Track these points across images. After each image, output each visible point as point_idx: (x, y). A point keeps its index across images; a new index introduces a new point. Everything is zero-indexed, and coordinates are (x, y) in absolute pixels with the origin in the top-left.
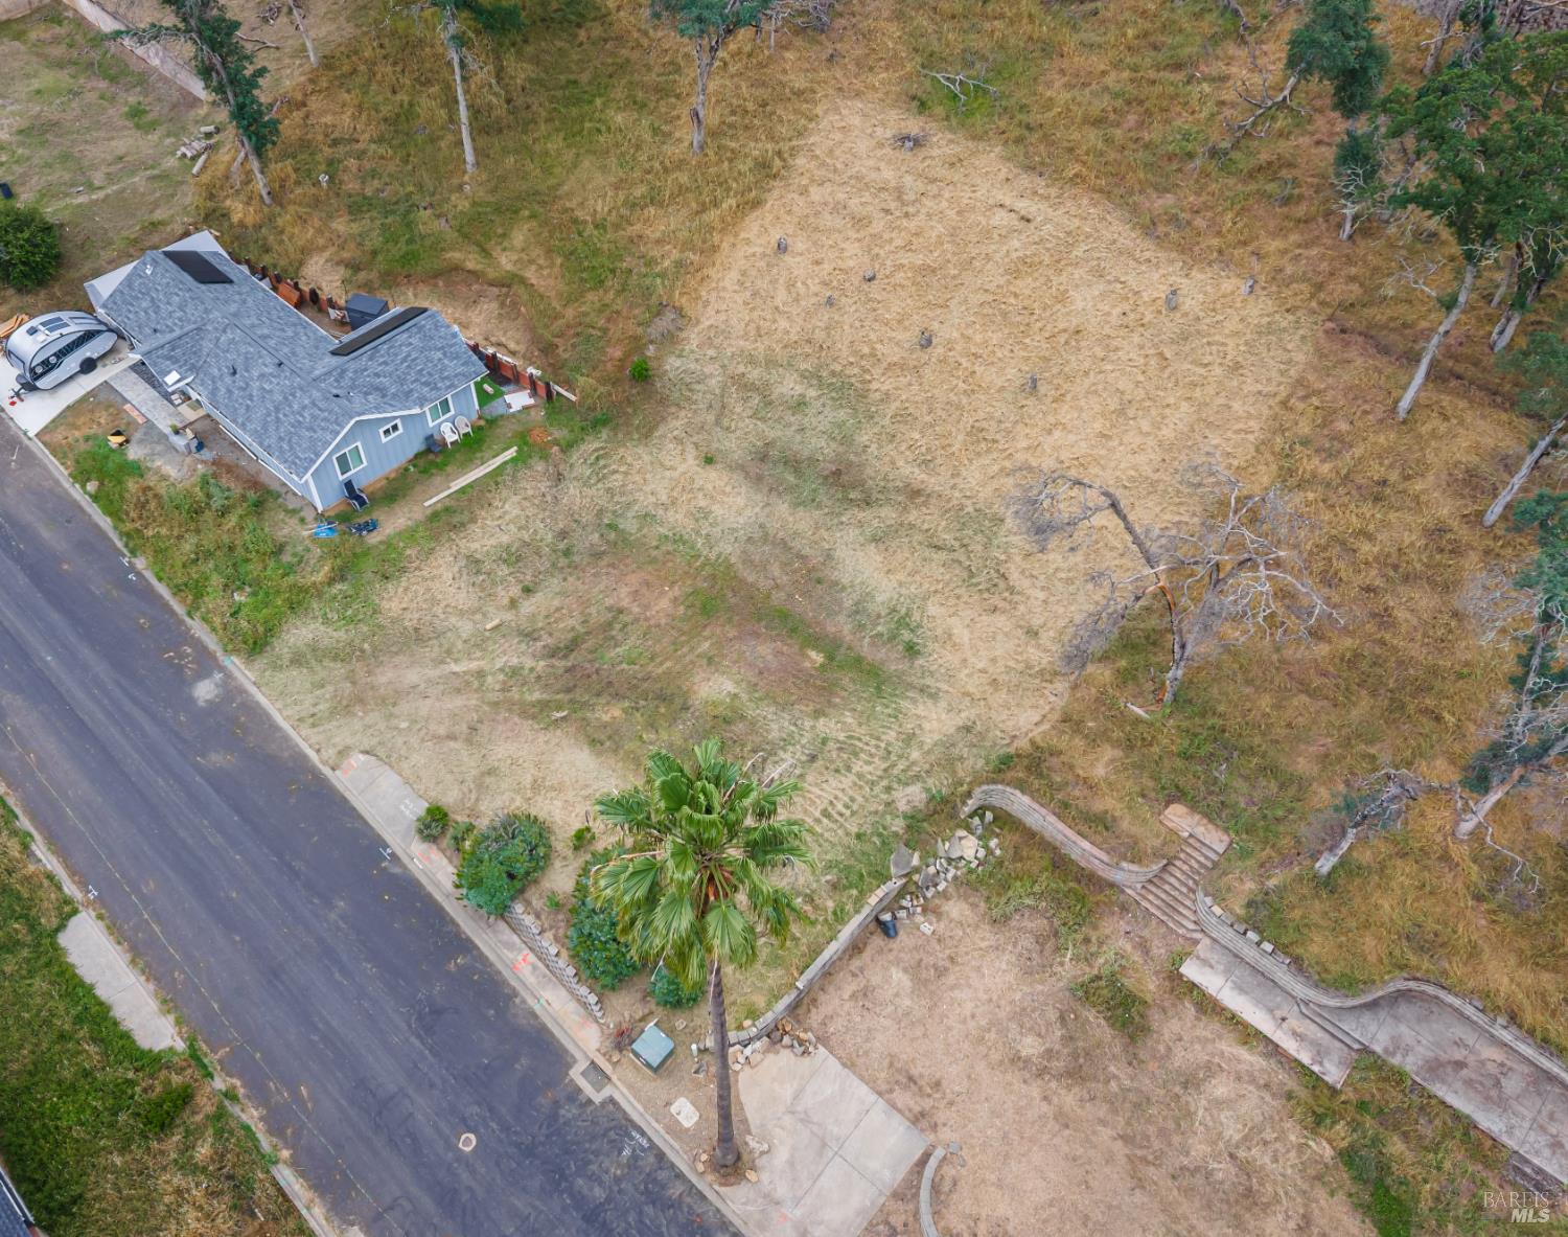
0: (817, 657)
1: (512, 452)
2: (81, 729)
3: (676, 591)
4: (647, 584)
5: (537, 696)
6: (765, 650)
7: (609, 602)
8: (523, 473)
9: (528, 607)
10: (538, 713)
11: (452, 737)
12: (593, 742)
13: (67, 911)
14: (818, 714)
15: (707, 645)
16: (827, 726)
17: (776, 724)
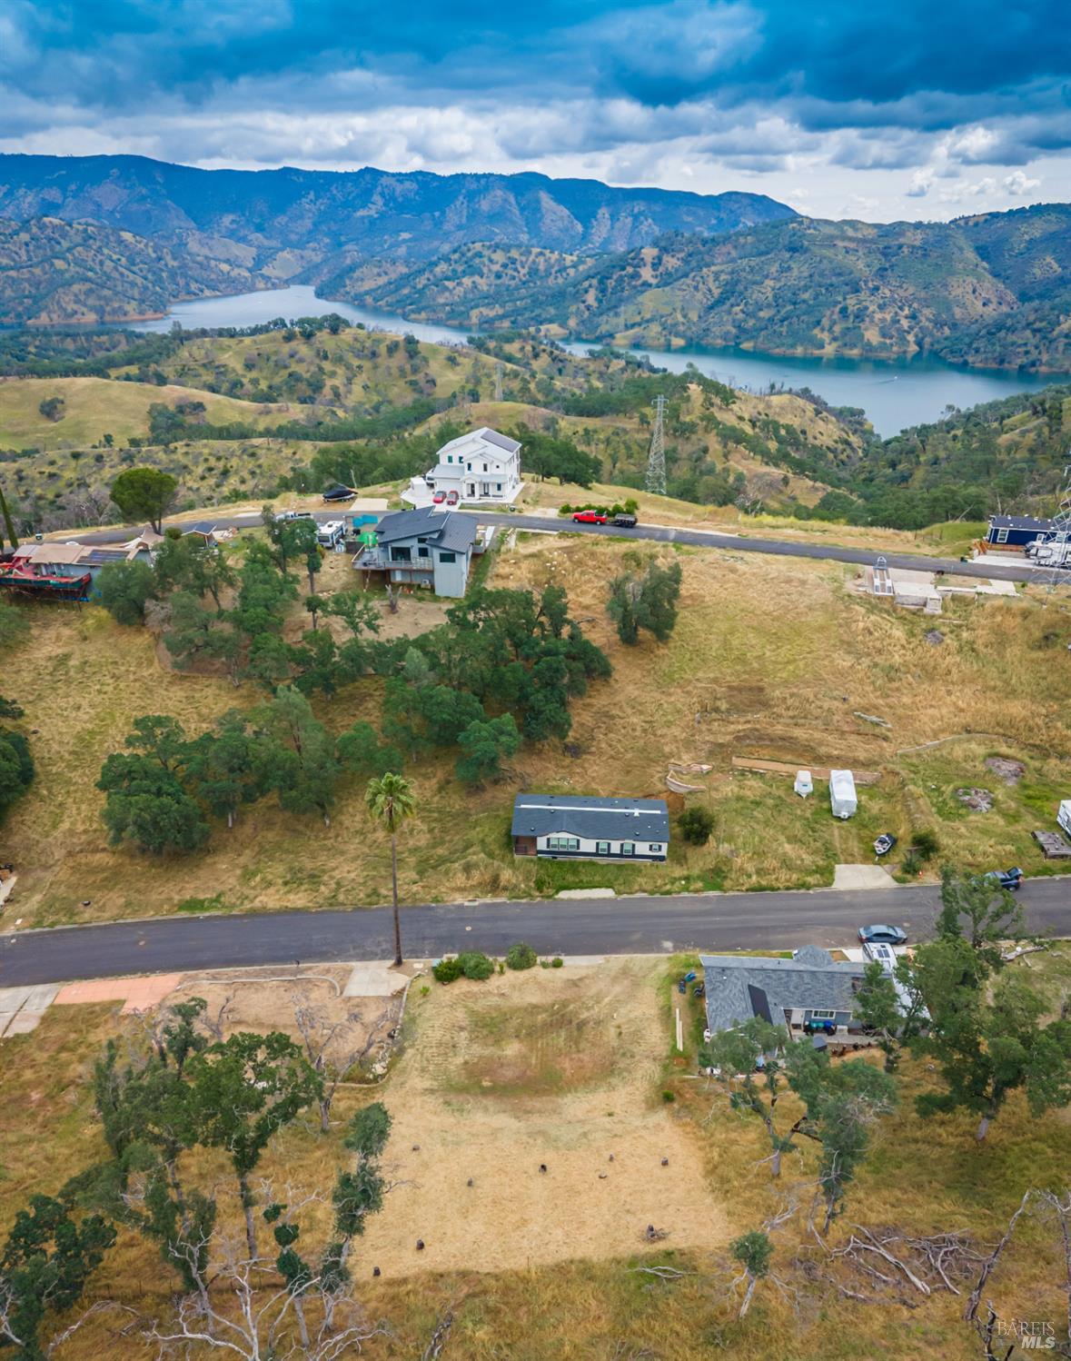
0: (486, 1084)
1: (680, 1046)
2: (680, 915)
3: (568, 1073)
4: (581, 1068)
5: (571, 1007)
6: (509, 1073)
7: (587, 1052)
8: (669, 1048)
9: (613, 1032)
10: (564, 1004)
11: (580, 979)
12: (535, 1007)
13: (619, 893)
14: (466, 1063)
15: (533, 1062)
16: (460, 1060)
17: (477, 1049)
